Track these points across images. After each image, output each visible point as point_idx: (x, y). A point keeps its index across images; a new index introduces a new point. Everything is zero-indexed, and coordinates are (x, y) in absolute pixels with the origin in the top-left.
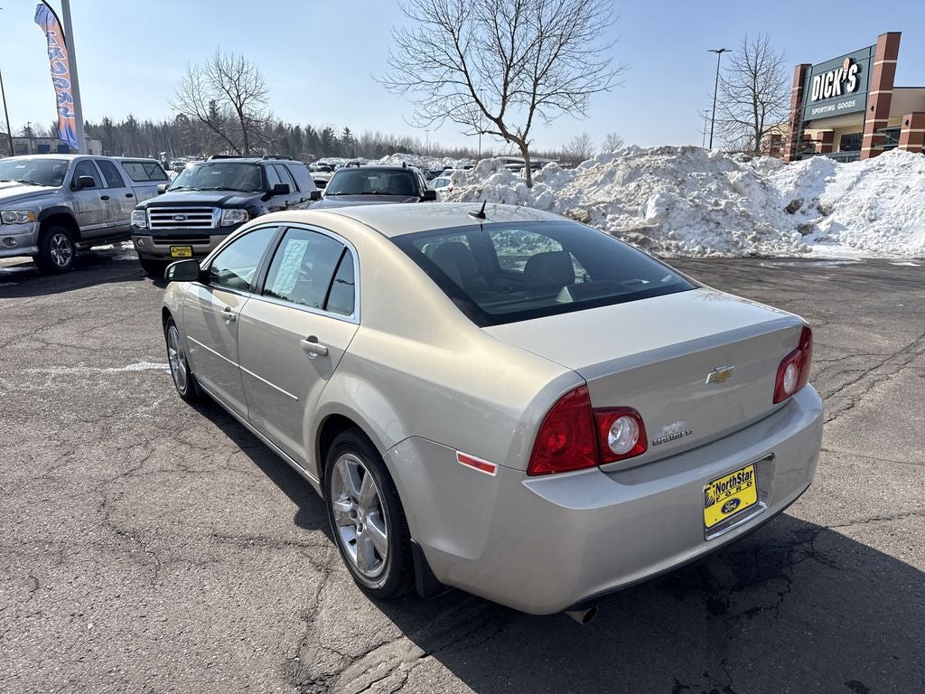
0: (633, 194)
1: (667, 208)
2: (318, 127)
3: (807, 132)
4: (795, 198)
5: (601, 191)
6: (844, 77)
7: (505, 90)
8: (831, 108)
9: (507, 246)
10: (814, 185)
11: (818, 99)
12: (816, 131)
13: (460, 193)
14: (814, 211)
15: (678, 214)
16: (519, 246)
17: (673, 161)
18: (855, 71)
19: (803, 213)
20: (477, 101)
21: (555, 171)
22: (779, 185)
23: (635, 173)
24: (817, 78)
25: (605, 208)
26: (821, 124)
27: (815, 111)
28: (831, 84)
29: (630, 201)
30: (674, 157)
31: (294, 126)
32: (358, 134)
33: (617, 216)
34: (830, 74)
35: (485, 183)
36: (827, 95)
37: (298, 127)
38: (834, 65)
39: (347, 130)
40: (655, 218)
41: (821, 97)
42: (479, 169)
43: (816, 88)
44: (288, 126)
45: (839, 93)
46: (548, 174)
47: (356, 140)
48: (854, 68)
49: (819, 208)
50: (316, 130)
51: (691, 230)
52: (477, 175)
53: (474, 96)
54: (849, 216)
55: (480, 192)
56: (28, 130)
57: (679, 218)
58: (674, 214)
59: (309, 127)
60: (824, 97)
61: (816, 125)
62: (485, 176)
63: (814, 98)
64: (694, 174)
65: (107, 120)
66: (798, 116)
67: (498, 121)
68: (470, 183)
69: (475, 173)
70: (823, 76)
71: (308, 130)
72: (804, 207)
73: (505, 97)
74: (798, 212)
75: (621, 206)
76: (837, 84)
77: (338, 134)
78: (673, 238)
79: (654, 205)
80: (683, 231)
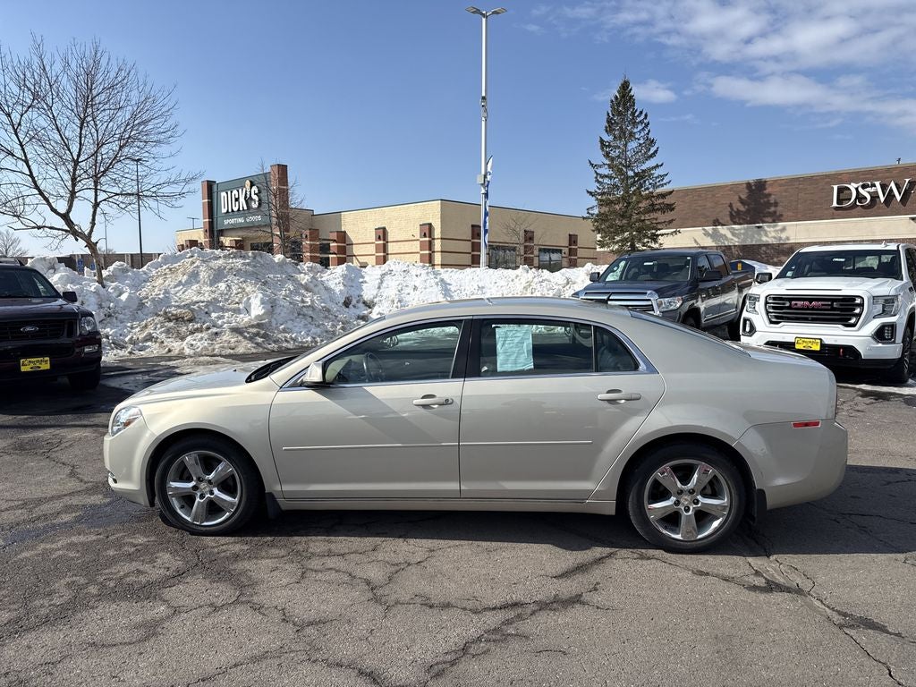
0: (227, 294)
1: (271, 305)
3: (222, 239)
4: (346, 295)
5: (190, 291)
6: (248, 196)
8: (241, 220)
10: (354, 285)
11: (228, 211)
12: (229, 239)
14: (361, 305)
15: (282, 310)
17: (248, 264)
18: (257, 192)
19: (354, 306)
20: (41, 193)
21: (125, 271)
22: (332, 285)
23: (219, 275)
24: (223, 194)
25: (206, 306)
26: (233, 233)
27: (226, 222)
28: (237, 200)
29: (227, 300)
30: (247, 261)
33: (221, 314)
34: (235, 192)
36: (235, 209)
38: (237, 184)
40: (263, 315)
41: (230, 210)
43: (225, 202)
45: (245, 208)
46: (118, 273)
48: (254, 188)
49: (364, 303)
51: (296, 324)
53: (37, 187)
54: (387, 307)
57: (283, 314)
58: (278, 310)
60: (233, 211)
61: (229, 233)
63: (224, 211)
64: (271, 276)
66: (211, 224)
67: (65, 217)
70: (229, 193)
72: (354, 302)
73: (73, 193)
74: (351, 306)
75: (221, 304)
76: (242, 200)
78: (284, 331)
79: (259, 303)
80: (289, 325)
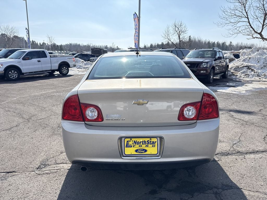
2: (221, 42)
7: (264, 22)
9: (256, 77)
13: (242, 59)
16: (260, 76)
31: (213, 42)
32: (234, 43)
35: (253, 55)
37: (214, 42)
39: (231, 42)
42: (252, 51)
44: (211, 42)
47: (234, 45)
50: (220, 43)
52: (250, 53)
53: (250, 26)
55: (250, 58)
56: (145, 46)
59: (218, 42)
62: (254, 53)
65: (162, 43)
67: (260, 34)
68: (247, 55)
69: (250, 52)
71: (217, 43)
73: (263, 25)
77: (228, 44)
